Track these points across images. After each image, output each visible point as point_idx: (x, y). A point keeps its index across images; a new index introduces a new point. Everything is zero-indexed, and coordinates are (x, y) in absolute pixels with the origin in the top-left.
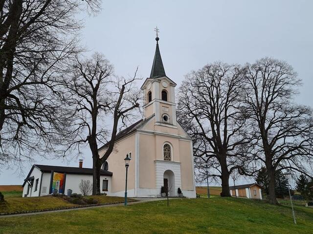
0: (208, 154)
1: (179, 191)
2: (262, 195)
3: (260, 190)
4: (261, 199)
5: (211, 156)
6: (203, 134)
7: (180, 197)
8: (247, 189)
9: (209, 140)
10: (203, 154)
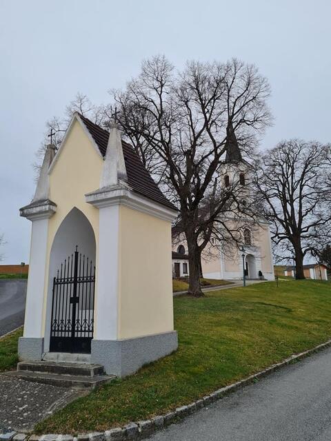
0: (280, 236)
1: (260, 274)
2: (328, 276)
3: (326, 270)
4: (327, 279)
5: (282, 238)
6: (276, 215)
7: (261, 279)
8: (311, 270)
9: (281, 221)
10: (275, 237)
